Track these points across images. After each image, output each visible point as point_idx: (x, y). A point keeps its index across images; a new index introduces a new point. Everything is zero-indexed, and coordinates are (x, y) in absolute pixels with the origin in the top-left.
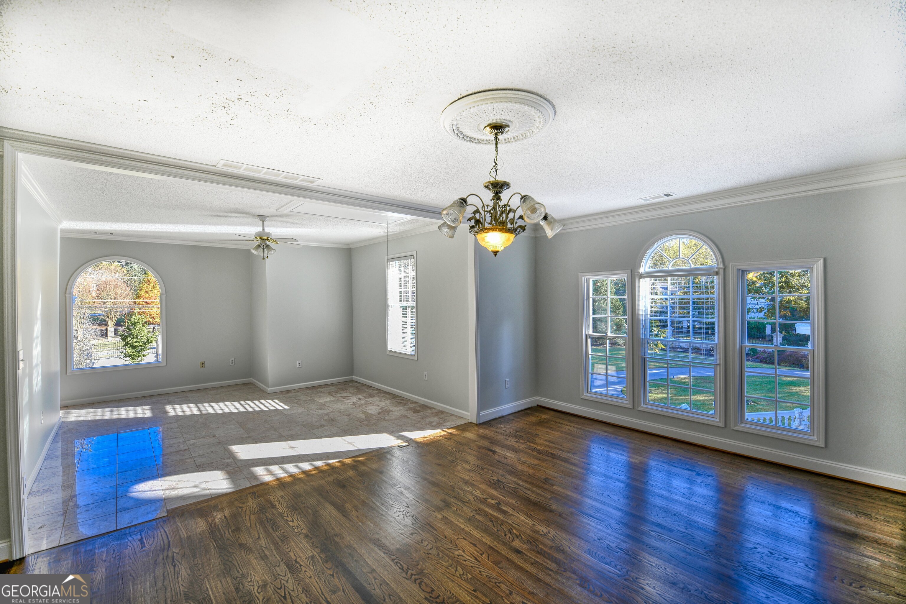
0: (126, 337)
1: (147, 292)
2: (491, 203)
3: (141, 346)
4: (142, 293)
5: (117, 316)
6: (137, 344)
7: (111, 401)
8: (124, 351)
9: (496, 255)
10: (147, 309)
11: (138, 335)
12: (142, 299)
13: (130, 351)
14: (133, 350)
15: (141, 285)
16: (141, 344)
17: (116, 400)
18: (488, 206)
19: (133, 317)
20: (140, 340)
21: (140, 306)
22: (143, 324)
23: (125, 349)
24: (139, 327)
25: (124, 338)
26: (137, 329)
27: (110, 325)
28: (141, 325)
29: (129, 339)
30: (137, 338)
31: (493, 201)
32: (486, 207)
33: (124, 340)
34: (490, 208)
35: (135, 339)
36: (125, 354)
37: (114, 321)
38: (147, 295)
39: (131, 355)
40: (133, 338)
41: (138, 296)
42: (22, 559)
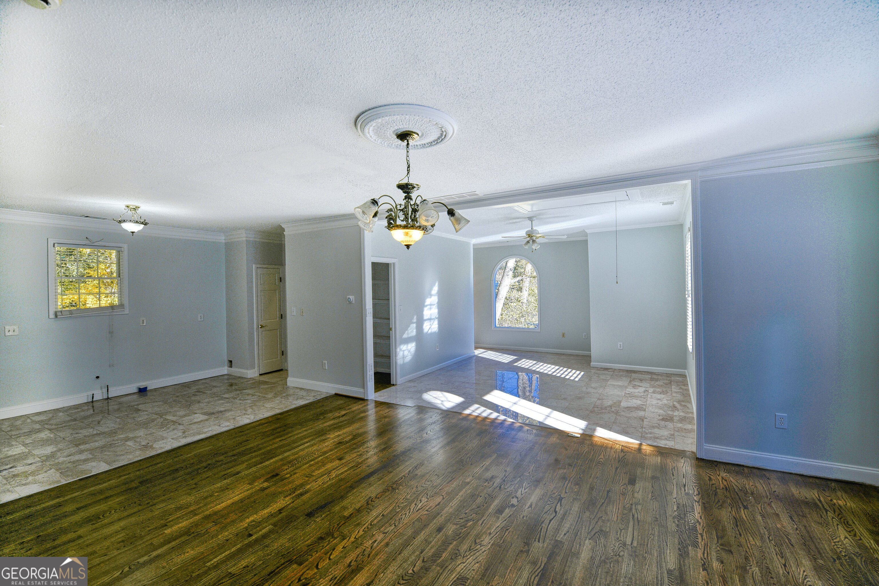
2: (403, 202)
9: (408, 248)
18: (401, 205)
31: (405, 201)
32: (398, 206)
34: (403, 207)
42: (367, 400)
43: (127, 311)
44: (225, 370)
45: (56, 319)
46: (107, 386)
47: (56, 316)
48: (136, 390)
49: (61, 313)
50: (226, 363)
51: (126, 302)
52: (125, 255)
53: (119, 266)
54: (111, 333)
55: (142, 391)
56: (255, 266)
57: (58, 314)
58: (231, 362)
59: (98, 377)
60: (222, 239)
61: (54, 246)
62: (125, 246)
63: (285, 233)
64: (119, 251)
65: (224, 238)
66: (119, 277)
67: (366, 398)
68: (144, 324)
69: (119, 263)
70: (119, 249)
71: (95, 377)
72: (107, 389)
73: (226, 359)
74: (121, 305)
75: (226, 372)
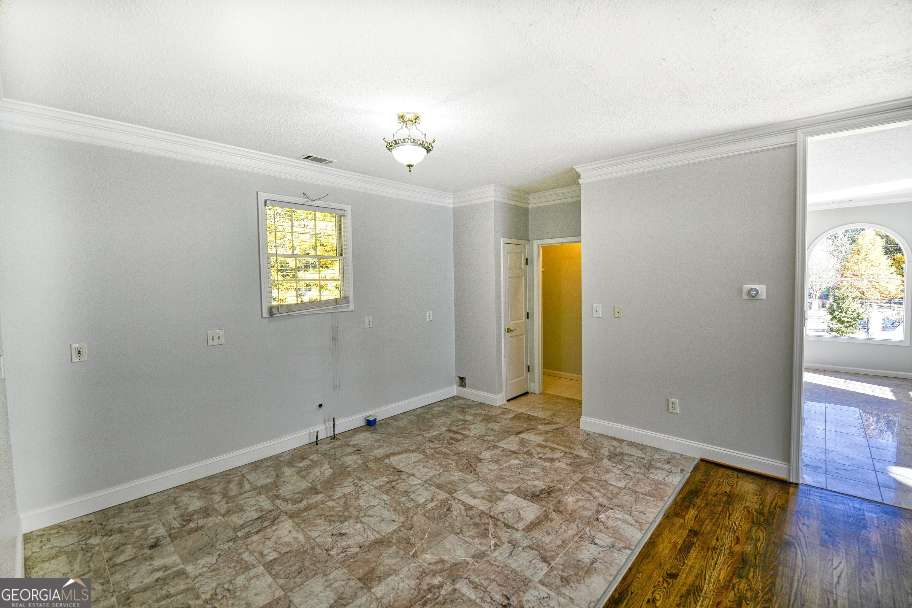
0: (833, 310)
1: (856, 264)
3: (850, 322)
4: (851, 264)
5: (822, 289)
6: (846, 319)
7: (842, 372)
8: (831, 325)
10: (855, 282)
11: (847, 309)
12: (850, 271)
13: (837, 325)
14: (841, 326)
15: (850, 256)
16: (850, 320)
17: (847, 373)
19: (842, 291)
20: (849, 316)
21: (848, 279)
22: (854, 298)
23: (832, 324)
24: (849, 301)
25: (831, 312)
26: (845, 303)
27: (814, 297)
28: (851, 299)
29: (837, 313)
30: (846, 313)
33: (831, 314)
35: (843, 315)
36: (831, 328)
37: (818, 294)
38: (855, 267)
39: (839, 330)
40: (841, 312)
41: (845, 268)
42: (797, 485)
43: (352, 307)
44: (453, 390)
45: (272, 319)
46: (334, 419)
47: (271, 314)
48: (363, 423)
49: (278, 309)
50: (456, 380)
51: (350, 294)
52: (348, 222)
53: (340, 238)
54: (335, 339)
55: (370, 423)
56: (503, 241)
57: (275, 311)
58: (462, 379)
59: (320, 406)
60: (449, 202)
61: (265, 205)
62: (349, 209)
63: (580, 181)
64: (340, 217)
65: (451, 201)
66: (341, 255)
67: (793, 480)
68: (371, 326)
69: (340, 234)
70: (341, 212)
71: (318, 405)
72: (332, 425)
73: (454, 374)
74: (345, 299)
75: (454, 393)
